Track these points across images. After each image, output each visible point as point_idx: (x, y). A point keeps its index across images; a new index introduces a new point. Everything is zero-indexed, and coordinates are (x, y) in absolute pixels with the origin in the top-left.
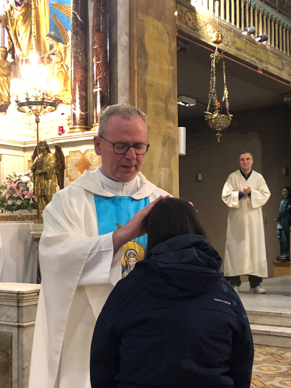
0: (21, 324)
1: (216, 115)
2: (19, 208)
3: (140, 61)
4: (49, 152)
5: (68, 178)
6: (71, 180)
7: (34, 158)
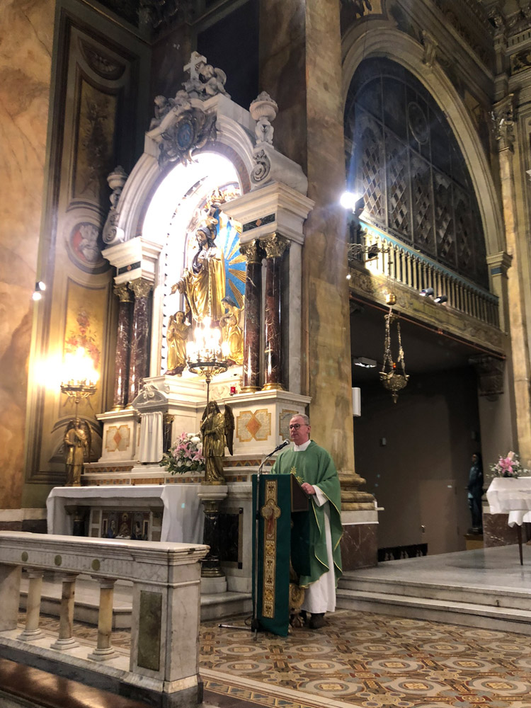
0: (170, 584)
1: (391, 376)
2: (189, 469)
3: (311, 323)
4: (219, 412)
5: (238, 439)
6: (241, 441)
7: (203, 418)
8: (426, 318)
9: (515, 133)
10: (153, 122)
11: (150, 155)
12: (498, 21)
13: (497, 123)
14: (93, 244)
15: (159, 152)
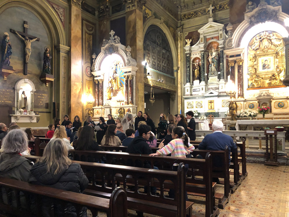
1: (152, 101)
3: (137, 91)
4: (122, 109)
8: (159, 86)
9: (182, 35)
10: (103, 45)
11: (102, 52)
12: (179, 7)
13: (178, 33)
14: (90, 71)
15: (104, 52)
